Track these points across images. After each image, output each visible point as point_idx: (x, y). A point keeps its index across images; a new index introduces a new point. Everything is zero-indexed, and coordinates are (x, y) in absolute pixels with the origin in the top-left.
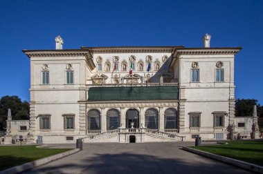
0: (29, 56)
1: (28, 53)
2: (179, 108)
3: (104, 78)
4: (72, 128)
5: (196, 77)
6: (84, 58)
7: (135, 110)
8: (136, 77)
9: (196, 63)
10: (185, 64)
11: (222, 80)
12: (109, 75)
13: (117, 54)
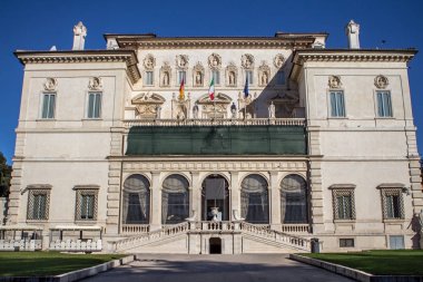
0: (22, 62)
1: (23, 57)
2: (308, 174)
3: (157, 101)
4: (91, 217)
5: (338, 107)
6: (124, 65)
7: (220, 177)
8: (223, 100)
9: (337, 79)
10: (317, 78)
11: (390, 113)
12: (167, 95)
13: (184, 52)
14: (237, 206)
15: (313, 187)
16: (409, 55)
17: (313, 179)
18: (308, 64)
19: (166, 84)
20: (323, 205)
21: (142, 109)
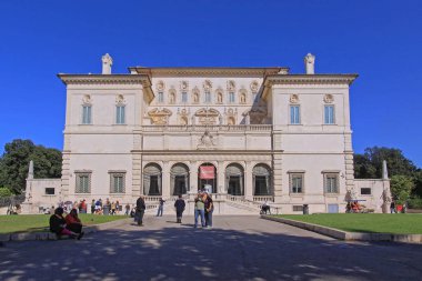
0: (65, 83)
1: (65, 79)
2: (273, 163)
3: (167, 113)
4: (121, 191)
5: (295, 118)
6: (140, 86)
7: (211, 165)
8: (213, 113)
9: (296, 96)
10: (281, 96)
11: (333, 121)
12: (173, 110)
13: (185, 79)
14: (222, 184)
15: (276, 172)
16: (351, 79)
17: (275, 167)
18: (275, 86)
19: (173, 102)
20: (282, 183)
21: (156, 119)
